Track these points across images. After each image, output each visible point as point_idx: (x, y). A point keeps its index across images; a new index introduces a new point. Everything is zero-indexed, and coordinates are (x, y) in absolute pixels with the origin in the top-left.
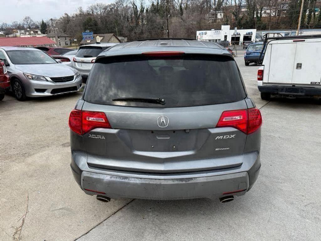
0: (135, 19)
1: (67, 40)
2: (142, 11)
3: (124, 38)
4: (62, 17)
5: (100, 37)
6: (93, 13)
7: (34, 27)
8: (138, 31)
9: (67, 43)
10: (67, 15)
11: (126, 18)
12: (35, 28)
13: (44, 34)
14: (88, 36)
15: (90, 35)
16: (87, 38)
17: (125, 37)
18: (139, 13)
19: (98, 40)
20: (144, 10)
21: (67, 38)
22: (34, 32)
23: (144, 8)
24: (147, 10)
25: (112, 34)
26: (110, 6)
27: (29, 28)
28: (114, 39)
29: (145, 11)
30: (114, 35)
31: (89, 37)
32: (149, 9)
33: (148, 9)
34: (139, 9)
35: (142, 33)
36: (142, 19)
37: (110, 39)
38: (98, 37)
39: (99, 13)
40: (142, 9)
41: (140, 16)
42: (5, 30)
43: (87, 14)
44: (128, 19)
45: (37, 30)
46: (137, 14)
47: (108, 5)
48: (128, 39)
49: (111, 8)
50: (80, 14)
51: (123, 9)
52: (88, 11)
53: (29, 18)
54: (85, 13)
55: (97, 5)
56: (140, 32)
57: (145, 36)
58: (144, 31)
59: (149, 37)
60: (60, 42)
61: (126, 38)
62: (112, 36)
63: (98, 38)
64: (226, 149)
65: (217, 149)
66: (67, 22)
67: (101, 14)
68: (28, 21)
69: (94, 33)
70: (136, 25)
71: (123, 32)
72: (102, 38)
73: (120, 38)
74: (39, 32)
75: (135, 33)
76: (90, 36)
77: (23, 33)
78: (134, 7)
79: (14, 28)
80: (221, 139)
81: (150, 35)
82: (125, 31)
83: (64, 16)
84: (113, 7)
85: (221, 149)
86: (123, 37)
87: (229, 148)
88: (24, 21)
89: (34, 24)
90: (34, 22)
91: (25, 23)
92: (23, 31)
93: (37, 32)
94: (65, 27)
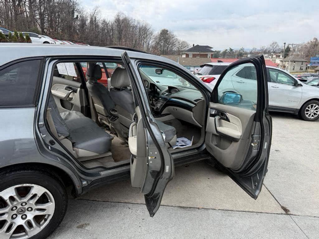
1: (302, 65)
4: (310, 42)
7: (279, 51)
9: (302, 68)
10: (316, 39)
12: (280, 53)
21: (303, 63)
27: (274, 52)
42: (253, 54)
53: (276, 43)
60: (294, 67)
66: (313, 46)
68: (274, 46)
74: (281, 57)
79: (261, 52)
83: (312, 40)
88: (271, 45)
89: (280, 49)
90: (280, 47)
91: (271, 48)
92: (267, 55)
93: (279, 56)
94: (309, 51)
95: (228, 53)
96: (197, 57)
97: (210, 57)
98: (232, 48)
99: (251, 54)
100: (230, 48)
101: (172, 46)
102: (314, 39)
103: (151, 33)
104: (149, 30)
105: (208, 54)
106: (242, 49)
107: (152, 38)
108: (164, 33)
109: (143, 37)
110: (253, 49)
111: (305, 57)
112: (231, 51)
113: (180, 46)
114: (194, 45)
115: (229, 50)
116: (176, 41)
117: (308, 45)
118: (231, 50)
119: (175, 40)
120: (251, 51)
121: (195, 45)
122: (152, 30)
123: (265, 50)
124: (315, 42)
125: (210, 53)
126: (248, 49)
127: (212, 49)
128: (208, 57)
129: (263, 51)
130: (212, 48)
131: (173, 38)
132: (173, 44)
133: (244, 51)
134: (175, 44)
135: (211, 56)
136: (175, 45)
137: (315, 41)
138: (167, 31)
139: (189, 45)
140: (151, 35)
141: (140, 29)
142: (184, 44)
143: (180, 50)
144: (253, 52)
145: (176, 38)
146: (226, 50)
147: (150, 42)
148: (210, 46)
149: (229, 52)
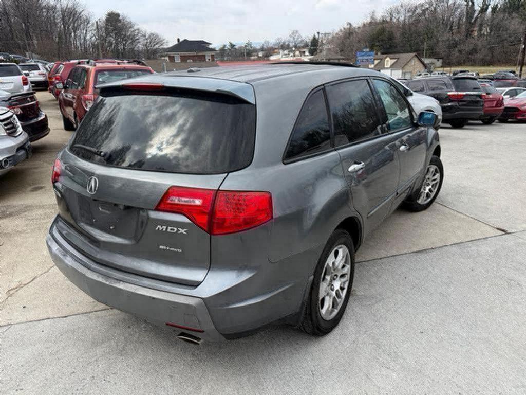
0: (466, 26)
2: (484, 10)
3: (436, 60)
4: (343, 29)
5: (391, 59)
6: (391, 19)
7: (302, 45)
8: (466, 47)
10: (350, 24)
11: (448, 25)
12: (303, 47)
13: (312, 55)
14: (366, 58)
15: (369, 55)
16: (364, 61)
17: (438, 59)
18: (476, 15)
19: (387, 63)
20: (487, 9)
22: (300, 52)
23: (489, 5)
24: (494, 9)
25: (414, 54)
26: (422, 5)
27: (296, 47)
28: (415, 63)
29: (490, 10)
30: (416, 55)
31: (367, 60)
32: (499, 6)
33: (497, 5)
34: (477, 8)
35: (474, 51)
36: (481, 25)
37: (408, 62)
38: (388, 59)
39: (402, 19)
40: (485, 7)
41: (478, 19)
42: (266, 50)
43: (381, 21)
44: (451, 27)
45: (304, 50)
46: (472, 17)
47: (420, 4)
48: (443, 63)
49: (423, 8)
50: (370, 23)
51: (447, 9)
52: (383, 17)
53: (297, 32)
54: (378, 21)
55: (402, 6)
56: (471, 48)
57: (479, 56)
58: (479, 48)
59: (488, 58)
61: (441, 61)
62: (413, 57)
63: (388, 61)
64: (175, 250)
65: (162, 247)
66: (348, 35)
67: (405, 20)
68: (295, 36)
69: (383, 53)
70: (465, 38)
71: (438, 50)
72: (394, 61)
73: (427, 61)
74: (307, 53)
75: (460, 51)
76: (369, 57)
77: (286, 55)
78: (467, 5)
79: (276, 47)
80: (164, 232)
81: (490, 55)
82: (441, 49)
83: (346, 26)
84: (428, 6)
85: (168, 248)
86: (435, 58)
87: (181, 251)
88: (290, 36)
89: (303, 40)
90: (303, 38)
91: (292, 39)
92: (287, 51)
93: (304, 52)
94: (343, 43)
95: (228, 51)
96: (188, 61)
97: (209, 60)
98: (234, 43)
99: (262, 51)
100: (230, 43)
101: (132, 43)
102: (348, 25)
103: (87, 19)
104: (81, 15)
105: (206, 54)
106: (248, 44)
107: (89, 29)
108: (113, 19)
109: (70, 27)
110: (265, 43)
111: (339, 51)
112: (232, 48)
113: (149, 41)
114: (178, 40)
115: (228, 47)
116: (138, 33)
117: (341, 34)
118: (232, 46)
119: (137, 31)
120: (263, 47)
121: (181, 40)
122: (87, 15)
123: (282, 43)
124: (350, 29)
125: (209, 52)
126: (257, 44)
127: (210, 47)
128: (207, 60)
129: (280, 45)
130: (210, 44)
131: (130, 27)
132: (134, 39)
133: (251, 47)
134: (138, 39)
135: (212, 58)
136: (137, 41)
137: (348, 26)
138: (118, 15)
139: (164, 40)
140: (88, 24)
141: (63, 11)
142: (154, 38)
143: (149, 48)
144: (265, 47)
145: (136, 27)
146: (225, 46)
147: (88, 37)
148: (207, 41)
149: (229, 49)
